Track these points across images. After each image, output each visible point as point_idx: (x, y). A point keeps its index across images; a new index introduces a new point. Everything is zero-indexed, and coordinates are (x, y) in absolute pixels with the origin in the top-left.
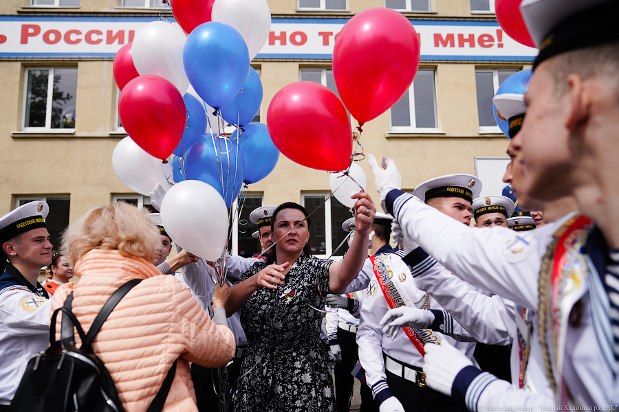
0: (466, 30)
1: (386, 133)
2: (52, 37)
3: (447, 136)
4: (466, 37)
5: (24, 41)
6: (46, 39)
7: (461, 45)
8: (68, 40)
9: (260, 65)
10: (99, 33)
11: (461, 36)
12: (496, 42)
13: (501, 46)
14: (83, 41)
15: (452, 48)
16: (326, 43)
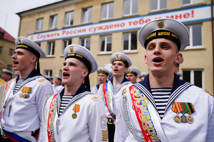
10: (76, 31)
11: (176, 16)
12: (191, 15)
16: (130, 25)
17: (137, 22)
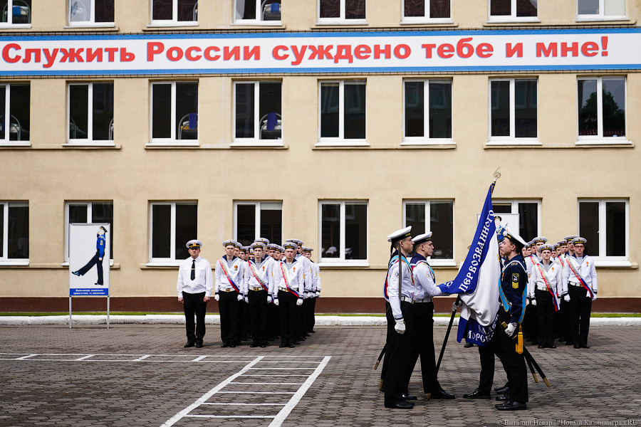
0: (569, 39)
1: (484, 144)
2: (175, 54)
3: (543, 147)
4: (569, 45)
5: (150, 58)
6: (169, 56)
7: (564, 54)
8: (189, 58)
9: (366, 79)
10: (217, 49)
11: (564, 45)
12: (601, 50)
13: (605, 54)
14: (203, 58)
15: (555, 58)
16: (429, 55)
17: (451, 48)
